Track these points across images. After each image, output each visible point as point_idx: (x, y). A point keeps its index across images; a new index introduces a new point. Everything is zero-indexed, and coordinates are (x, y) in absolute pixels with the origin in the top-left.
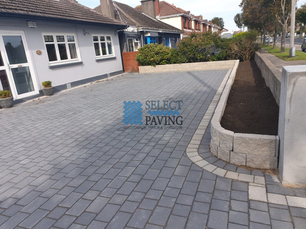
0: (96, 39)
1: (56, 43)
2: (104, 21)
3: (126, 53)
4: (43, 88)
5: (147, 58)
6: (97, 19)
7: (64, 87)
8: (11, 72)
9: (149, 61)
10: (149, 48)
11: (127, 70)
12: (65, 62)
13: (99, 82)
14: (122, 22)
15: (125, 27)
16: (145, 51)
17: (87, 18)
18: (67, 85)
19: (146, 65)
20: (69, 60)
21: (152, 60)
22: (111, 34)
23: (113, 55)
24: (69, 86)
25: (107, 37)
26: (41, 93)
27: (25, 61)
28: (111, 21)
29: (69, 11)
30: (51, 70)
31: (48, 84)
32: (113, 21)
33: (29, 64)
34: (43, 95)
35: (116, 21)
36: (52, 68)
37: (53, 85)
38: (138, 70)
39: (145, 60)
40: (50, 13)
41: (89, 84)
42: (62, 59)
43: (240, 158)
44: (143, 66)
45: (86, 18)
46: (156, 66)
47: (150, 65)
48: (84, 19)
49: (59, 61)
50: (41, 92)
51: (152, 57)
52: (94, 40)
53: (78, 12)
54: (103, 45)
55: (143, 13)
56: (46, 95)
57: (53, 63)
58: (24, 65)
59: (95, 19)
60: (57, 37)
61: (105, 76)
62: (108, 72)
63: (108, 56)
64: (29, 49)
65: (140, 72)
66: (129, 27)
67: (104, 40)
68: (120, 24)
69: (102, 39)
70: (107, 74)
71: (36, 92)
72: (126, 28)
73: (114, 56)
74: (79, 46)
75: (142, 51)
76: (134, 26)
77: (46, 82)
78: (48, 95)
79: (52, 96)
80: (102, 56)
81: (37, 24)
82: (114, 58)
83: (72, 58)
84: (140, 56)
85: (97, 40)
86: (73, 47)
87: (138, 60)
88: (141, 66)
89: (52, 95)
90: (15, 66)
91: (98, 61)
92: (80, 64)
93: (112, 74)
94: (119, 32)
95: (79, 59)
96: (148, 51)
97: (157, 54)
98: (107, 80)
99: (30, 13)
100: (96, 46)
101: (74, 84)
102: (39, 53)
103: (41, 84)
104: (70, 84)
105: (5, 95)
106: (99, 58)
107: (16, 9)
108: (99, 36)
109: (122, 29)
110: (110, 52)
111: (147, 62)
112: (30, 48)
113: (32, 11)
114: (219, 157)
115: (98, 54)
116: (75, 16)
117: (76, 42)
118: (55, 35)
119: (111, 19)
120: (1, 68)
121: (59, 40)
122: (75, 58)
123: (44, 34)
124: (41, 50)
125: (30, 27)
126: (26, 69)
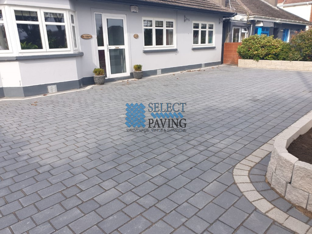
0: (196, 26)
1: (154, 28)
2: (208, 7)
3: (228, 43)
4: (134, 70)
5: (250, 50)
6: (201, 5)
7: (154, 72)
8: (109, 52)
9: (251, 54)
10: (255, 40)
11: (226, 62)
12: (159, 47)
13: (190, 71)
14: (231, 10)
15: (232, 15)
16: (249, 43)
17: (190, 4)
19: (247, 58)
20: (164, 46)
21: (255, 54)
22: (215, 22)
23: (213, 44)
24: (159, 72)
25: (209, 25)
26: (132, 76)
27: (123, 44)
28: (218, 8)
30: (144, 54)
31: (138, 68)
32: (220, 8)
33: (125, 47)
34: (133, 78)
35: (223, 8)
36: (146, 52)
37: (144, 69)
38: (236, 64)
39: (247, 52)
41: (179, 72)
42: (157, 45)
43: (300, 196)
44: (244, 60)
46: (259, 60)
47: (252, 59)
48: (187, 4)
49: (154, 47)
50: (131, 74)
51: (257, 50)
52: (194, 27)
54: (203, 33)
56: (136, 78)
57: (148, 48)
58: (121, 47)
59: (199, 5)
60: (156, 22)
61: (200, 66)
62: (203, 62)
63: (207, 45)
64: (128, 32)
65: (239, 65)
66: (236, 14)
68: (227, 11)
69: (204, 27)
70: (201, 64)
71: (127, 74)
72: (234, 16)
73: (214, 46)
74: (177, 33)
75: (245, 42)
76: (244, 14)
77: (137, 65)
78: (137, 79)
79: (140, 80)
80: (200, 45)
81: (139, 9)
82: (213, 48)
83: (167, 44)
84: (242, 47)
85: (198, 27)
86: (170, 33)
87: (240, 53)
88: (241, 59)
89: (141, 78)
90: (113, 47)
91: (194, 49)
92: (175, 51)
93: (207, 65)
94: (225, 20)
95: (174, 46)
96: (253, 43)
97: (262, 47)
98: (200, 70)
100: (196, 34)
101: (164, 71)
102: (136, 37)
103: (133, 67)
104: (161, 70)
105: (99, 73)
106: (196, 46)
108: (200, 23)
109: (228, 17)
110: (210, 41)
111: (249, 55)
112: (129, 31)
114: (272, 186)
115: (196, 42)
117: (174, 28)
118: (154, 20)
119: (218, 5)
120: (101, 48)
121: (158, 25)
122: (171, 44)
123: (144, 18)
124: (139, 34)
125: (132, 11)
126: (122, 52)
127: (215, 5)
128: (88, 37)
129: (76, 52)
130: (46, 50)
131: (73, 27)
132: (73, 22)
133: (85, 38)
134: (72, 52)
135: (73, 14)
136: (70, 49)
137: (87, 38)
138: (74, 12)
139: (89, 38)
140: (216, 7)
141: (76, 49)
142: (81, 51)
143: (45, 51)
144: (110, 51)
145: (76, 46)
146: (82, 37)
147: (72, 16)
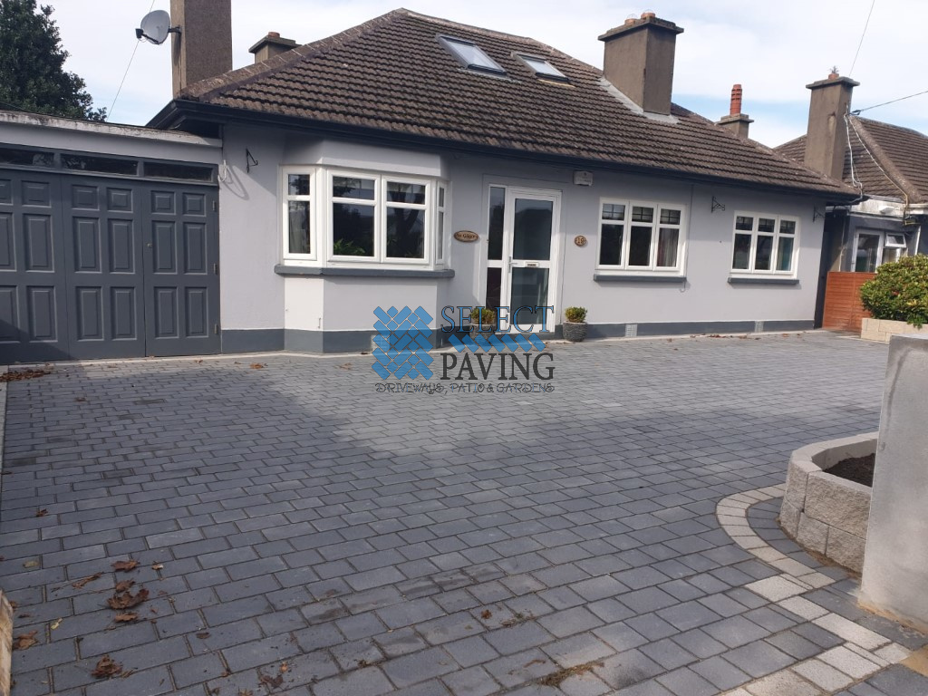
0: (745, 224)
1: (628, 224)
2: (781, 179)
3: (839, 273)
4: (565, 320)
6: (762, 173)
7: (619, 330)
8: (510, 275)
10: (914, 269)
11: (831, 323)
12: (638, 271)
13: (718, 336)
14: (853, 185)
15: (854, 199)
18: (628, 327)
20: (652, 268)
21: (912, 307)
22: (796, 216)
23: (793, 272)
24: (631, 331)
25: (782, 222)
26: (559, 332)
27: (547, 258)
28: (810, 180)
29: (689, 149)
30: (596, 285)
31: (578, 314)
32: (816, 181)
33: (552, 265)
34: (562, 338)
35: (826, 182)
36: (601, 280)
37: (590, 319)
40: (631, 153)
41: (687, 337)
42: (631, 263)
44: (878, 321)
45: (726, 167)
48: (720, 170)
49: (624, 267)
50: (559, 328)
52: (739, 227)
53: (711, 153)
54: (764, 244)
56: (568, 339)
57: (609, 270)
58: (541, 264)
59: (755, 171)
60: (635, 208)
61: (749, 326)
62: (759, 319)
63: (773, 272)
64: (561, 231)
65: (864, 334)
66: (865, 198)
67: (771, 229)
68: (836, 189)
69: (767, 226)
70: (753, 322)
71: (549, 327)
72: (857, 203)
73: (794, 277)
74: (688, 238)
76: (895, 199)
77: (575, 309)
78: (571, 340)
79: (578, 344)
80: (752, 272)
81: (594, 179)
82: (793, 284)
83: (660, 264)
85: (748, 227)
86: (669, 239)
87: (866, 301)
88: (870, 319)
89: (581, 341)
90: (523, 264)
91: (735, 282)
92: (680, 281)
93: (770, 326)
94: (834, 211)
95: (679, 269)
98: (745, 337)
99: (584, 154)
100: (742, 244)
101: (644, 329)
102: (581, 242)
103: (564, 312)
104: (636, 326)
106: (740, 274)
107: (557, 146)
108: (758, 218)
109: (843, 205)
110: (784, 264)
112: (563, 230)
113: (589, 150)
115: (740, 262)
116: (694, 162)
117: (682, 227)
118: (629, 205)
119: (813, 173)
120: (494, 264)
121: (639, 217)
122: (670, 265)
123: (604, 201)
124: (588, 238)
125: (578, 183)
126: (542, 275)
127: (803, 173)
128: (469, 237)
129: (440, 268)
130: (380, 258)
131: (441, 214)
132: (441, 204)
133: (462, 238)
134: (431, 269)
135: (443, 186)
136: (426, 262)
137: (466, 239)
138: (447, 182)
139: (472, 239)
140: (804, 179)
141: (442, 261)
142: (450, 266)
143: (378, 261)
144: (516, 271)
145: (440, 256)
146: (457, 236)
147: (442, 191)
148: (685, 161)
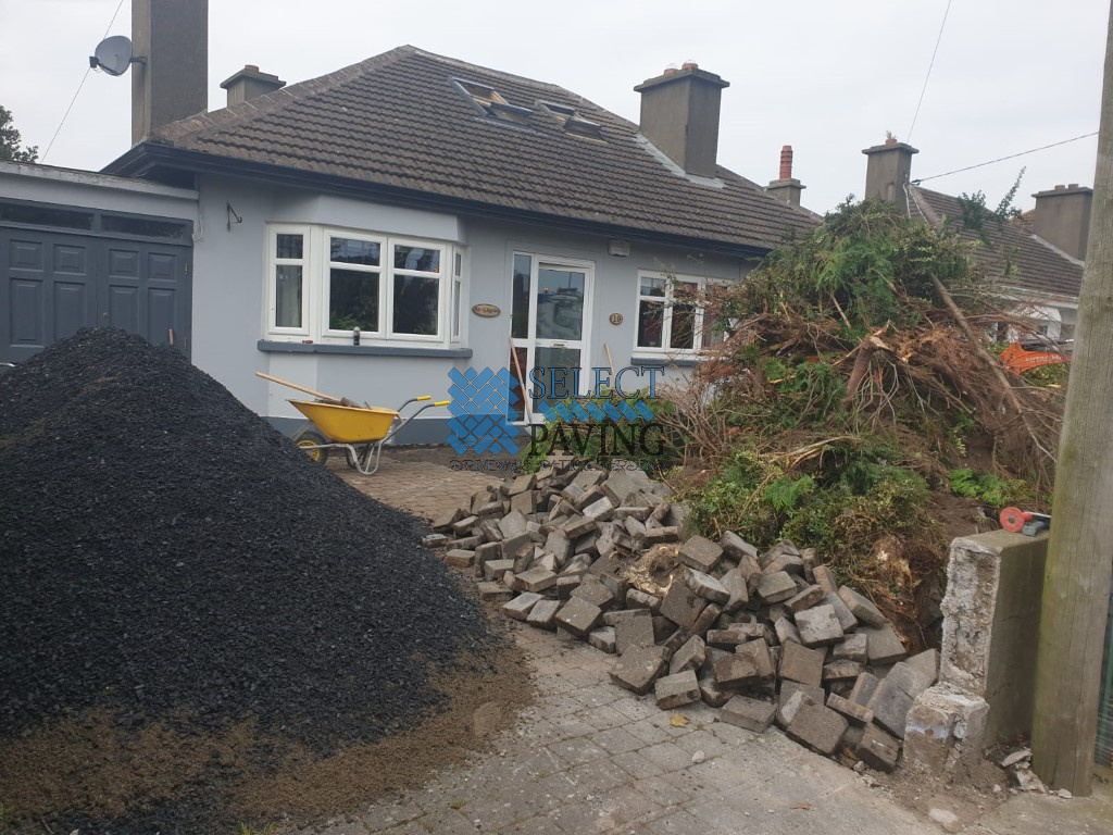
1: (669, 301)
12: (681, 354)
20: (696, 352)
27: (578, 337)
29: (737, 218)
33: (584, 345)
36: (639, 364)
40: (673, 221)
42: (673, 346)
49: (664, 350)
55: (1034, 237)
57: (648, 353)
58: (570, 344)
60: (677, 284)
64: (594, 306)
81: (632, 249)
83: (705, 346)
90: (548, 343)
99: (621, 220)
102: (616, 320)
107: (590, 210)
112: (597, 305)
113: (626, 216)
116: (743, 233)
120: (519, 343)
123: (642, 274)
124: (624, 315)
125: (614, 252)
128: (490, 311)
129: (457, 347)
130: (385, 334)
131: (458, 284)
132: (458, 273)
133: (482, 313)
134: (446, 347)
135: (460, 251)
136: (442, 339)
137: (487, 314)
138: (464, 247)
139: (493, 313)
141: (457, 338)
142: (466, 346)
143: (383, 337)
145: (456, 333)
146: (475, 310)
147: (458, 257)
148: (733, 231)
